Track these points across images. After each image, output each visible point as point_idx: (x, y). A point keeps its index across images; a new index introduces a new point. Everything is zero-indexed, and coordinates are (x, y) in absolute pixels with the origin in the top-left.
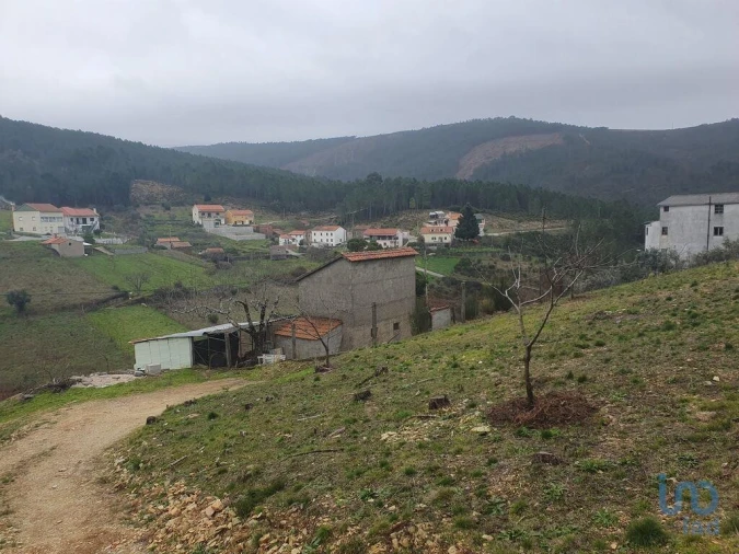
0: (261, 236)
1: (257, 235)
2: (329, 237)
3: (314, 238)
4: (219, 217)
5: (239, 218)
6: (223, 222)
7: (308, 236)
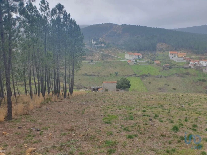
0: (185, 61)
1: (184, 60)
2: (205, 63)
3: (200, 63)
4: (175, 55)
5: (181, 55)
6: (176, 56)
7: (199, 62)
